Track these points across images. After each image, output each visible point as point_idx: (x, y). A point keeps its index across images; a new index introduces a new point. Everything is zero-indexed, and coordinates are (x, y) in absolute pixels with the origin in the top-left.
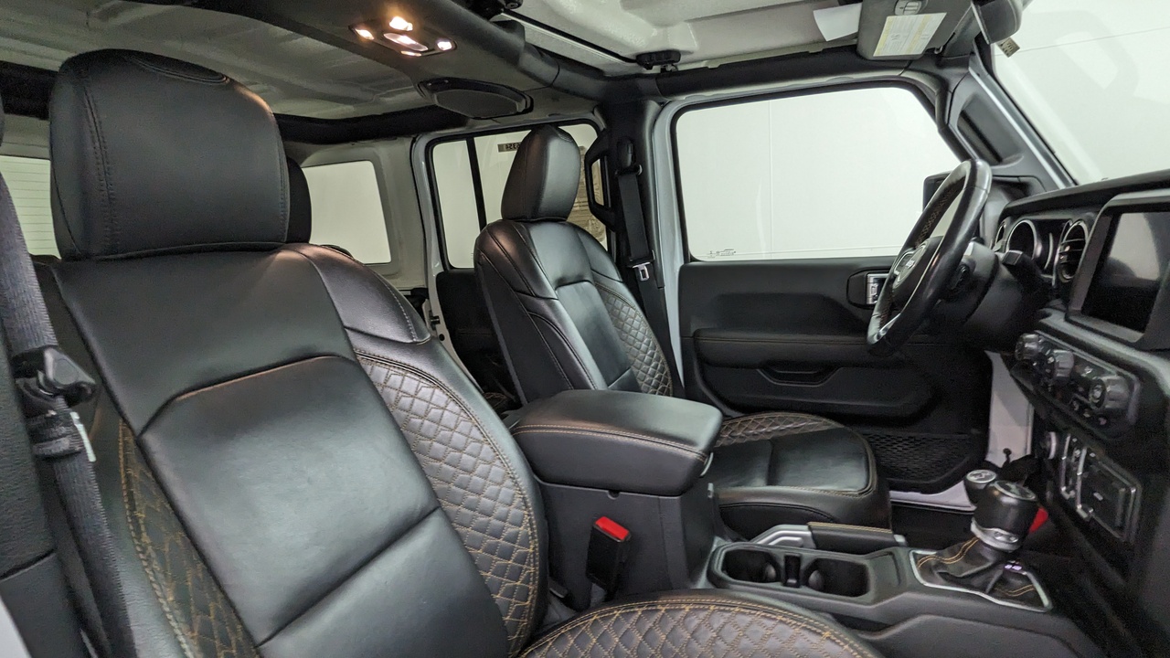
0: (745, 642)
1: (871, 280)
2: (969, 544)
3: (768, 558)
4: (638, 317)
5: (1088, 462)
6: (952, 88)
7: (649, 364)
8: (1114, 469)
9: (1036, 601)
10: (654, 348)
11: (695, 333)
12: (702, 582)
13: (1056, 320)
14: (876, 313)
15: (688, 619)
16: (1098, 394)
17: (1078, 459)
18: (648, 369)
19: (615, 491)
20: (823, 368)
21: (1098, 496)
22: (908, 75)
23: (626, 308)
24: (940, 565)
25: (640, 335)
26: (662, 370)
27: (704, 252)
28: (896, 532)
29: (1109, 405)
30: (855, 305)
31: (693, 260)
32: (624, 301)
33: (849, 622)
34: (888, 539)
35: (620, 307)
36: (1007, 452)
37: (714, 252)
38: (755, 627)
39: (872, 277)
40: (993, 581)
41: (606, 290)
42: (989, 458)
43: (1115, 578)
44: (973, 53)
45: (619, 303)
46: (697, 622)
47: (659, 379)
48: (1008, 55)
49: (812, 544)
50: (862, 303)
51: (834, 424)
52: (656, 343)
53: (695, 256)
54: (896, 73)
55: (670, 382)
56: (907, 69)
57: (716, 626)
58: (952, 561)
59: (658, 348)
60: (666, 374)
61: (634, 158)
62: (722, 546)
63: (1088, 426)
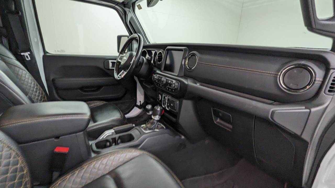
0: (114, 163)
1: (110, 62)
2: (152, 121)
3: (107, 141)
4: (27, 74)
5: (168, 99)
6: (127, 14)
7: (36, 92)
8: (174, 100)
9: (163, 128)
10: (37, 85)
11: (53, 79)
12: (93, 155)
13: (158, 72)
14: (115, 71)
15: (95, 166)
16: (174, 85)
17: (166, 99)
18: (36, 94)
19: (57, 137)
20: (98, 87)
21: (172, 105)
22: (117, 7)
23: (21, 71)
24: (147, 127)
25: (30, 81)
26: (42, 94)
27: (52, 50)
28: (133, 124)
29: (176, 87)
30: (106, 69)
31: (47, 53)
32: (19, 68)
33: (135, 147)
34: (132, 126)
35: (18, 70)
36: (140, 102)
37: (56, 50)
38: (115, 158)
39: (110, 61)
40: (156, 127)
41: (9, 64)
42: (137, 104)
43: (174, 119)
44: (131, 6)
45: (17, 69)
46: (98, 165)
47: (42, 97)
48: (139, 9)
49: (115, 133)
50: (108, 68)
51: (105, 102)
52: (38, 84)
53: (48, 51)
54: (114, 5)
55: (46, 98)
56: (117, 5)
57: (105, 163)
58: (149, 125)
59: (39, 85)
60: (44, 95)
61: (16, 8)
62: (92, 143)
63: (171, 93)
